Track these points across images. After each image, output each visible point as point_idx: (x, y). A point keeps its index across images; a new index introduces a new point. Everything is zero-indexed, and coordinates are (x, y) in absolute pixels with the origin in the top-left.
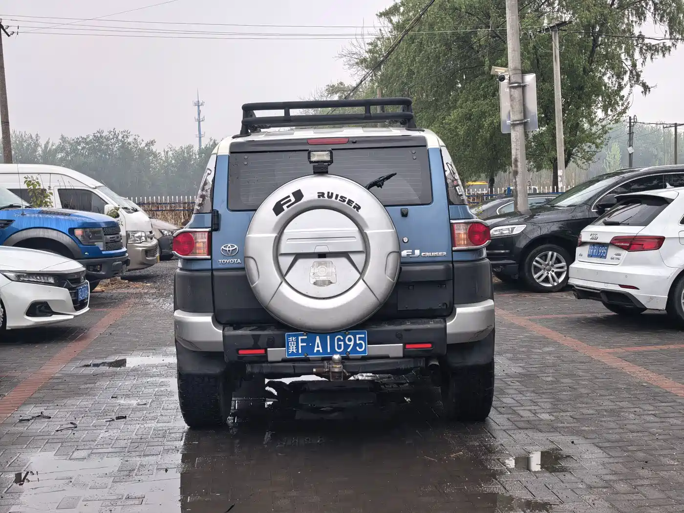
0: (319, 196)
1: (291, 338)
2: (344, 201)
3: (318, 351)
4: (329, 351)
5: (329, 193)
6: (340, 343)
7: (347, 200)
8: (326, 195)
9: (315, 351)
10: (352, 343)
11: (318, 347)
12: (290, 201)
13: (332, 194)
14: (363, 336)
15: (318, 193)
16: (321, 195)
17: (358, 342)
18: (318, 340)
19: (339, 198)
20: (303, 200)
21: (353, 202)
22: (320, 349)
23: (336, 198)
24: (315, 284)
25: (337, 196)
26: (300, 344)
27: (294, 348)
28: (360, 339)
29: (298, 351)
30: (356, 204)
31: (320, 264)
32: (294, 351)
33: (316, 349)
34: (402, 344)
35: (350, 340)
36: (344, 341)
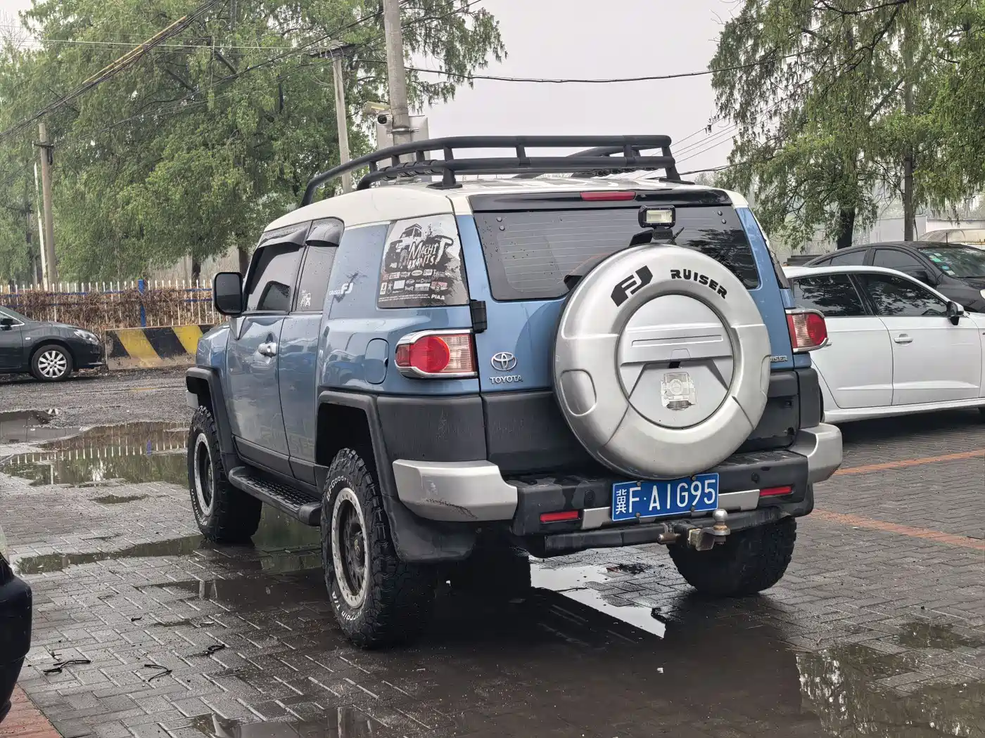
0: (673, 276)
1: (620, 491)
2: (706, 283)
3: (655, 508)
4: (668, 507)
5: (685, 270)
6: (683, 494)
7: (709, 281)
8: (682, 275)
9: (650, 509)
10: (699, 493)
11: (655, 502)
12: (634, 283)
13: (690, 272)
14: (714, 481)
15: (672, 271)
16: (676, 274)
17: (707, 491)
18: (655, 492)
19: (699, 279)
20: (653, 282)
21: (717, 284)
22: (657, 505)
23: (696, 279)
24: (669, 406)
25: (696, 275)
26: (632, 500)
27: (623, 506)
28: (710, 486)
29: (627, 510)
30: (721, 287)
31: (672, 377)
32: (623, 510)
33: (652, 505)
34: (758, 490)
35: (696, 488)
36: (688, 490)
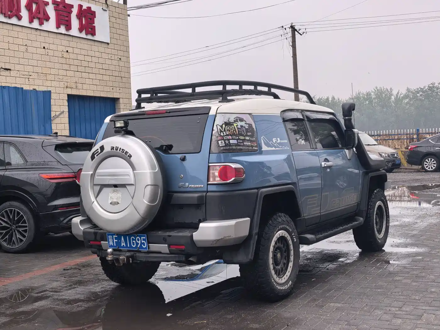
0: (111, 149)
1: (109, 236)
2: (123, 152)
3: (123, 245)
4: (129, 246)
5: (116, 147)
6: (133, 241)
7: (125, 152)
8: (115, 149)
9: (122, 246)
10: (139, 242)
11: (123, 243)
12: (98, 152)
13: (118, 147)
14: (144, 238)
15: (111, 147)
16: (112, 148)
17: (143, 242)
18: (123, 239)
19: (121, 150)
20: (104, 151)
21: (128, 153)
22: (124, 244)
23: (120, 151)
24: (111, 203)
25: (120, 148)
26: (115, 241)
27: (112, 242)
28: (144, 240)
29: (114, 244)
30: (130, 154)
31: (114, 191)
32: (112, 244)
33: (122, 244)
34: (167, 245)
35: (138, 240)
36: (135, 240)
